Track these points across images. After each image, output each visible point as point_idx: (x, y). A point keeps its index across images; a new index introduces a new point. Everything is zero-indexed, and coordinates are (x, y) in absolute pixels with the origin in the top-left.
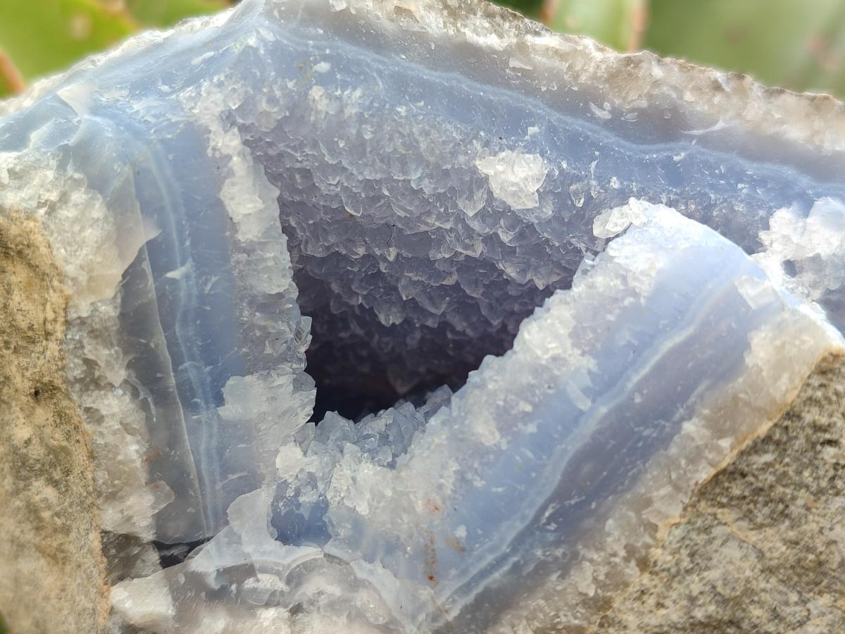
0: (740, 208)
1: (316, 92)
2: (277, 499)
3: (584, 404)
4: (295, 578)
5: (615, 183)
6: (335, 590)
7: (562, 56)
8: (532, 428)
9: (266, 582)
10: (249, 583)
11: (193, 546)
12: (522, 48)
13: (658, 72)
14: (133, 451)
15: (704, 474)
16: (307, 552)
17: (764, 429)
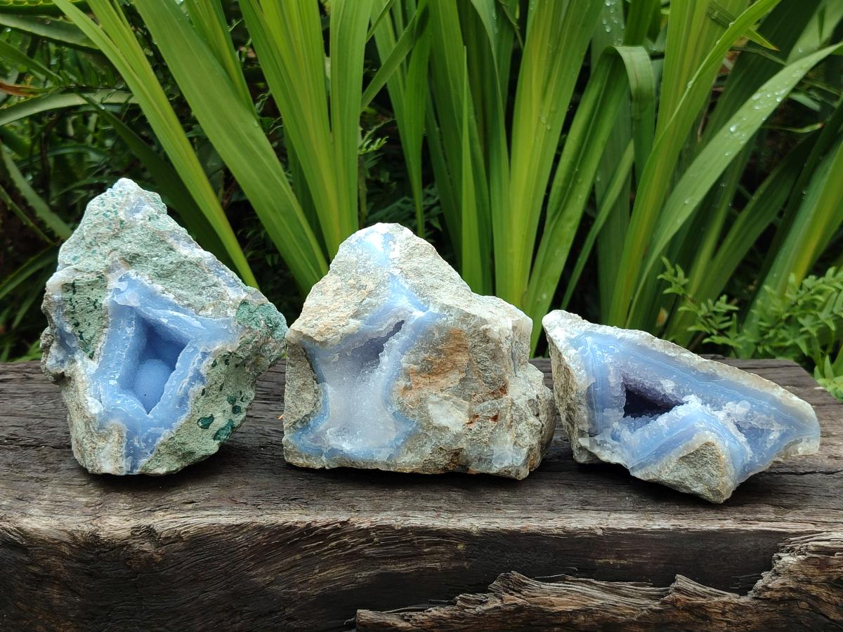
0: (719, 400)
1: (629, 363)
2: (613, 431)
3: (665, 436)
4: (614, 447)
5: (690, 390)
6: (620, 451)
7: (688, 359)
8: (655, 437)
9: (608, 445)
10: (605, 445)
11: (596, 435)
12: (679, 356)
13: (711, 365)
14: (585, 417)
15: (681, 456)
16: (616, 443)
17: (692, 451)
